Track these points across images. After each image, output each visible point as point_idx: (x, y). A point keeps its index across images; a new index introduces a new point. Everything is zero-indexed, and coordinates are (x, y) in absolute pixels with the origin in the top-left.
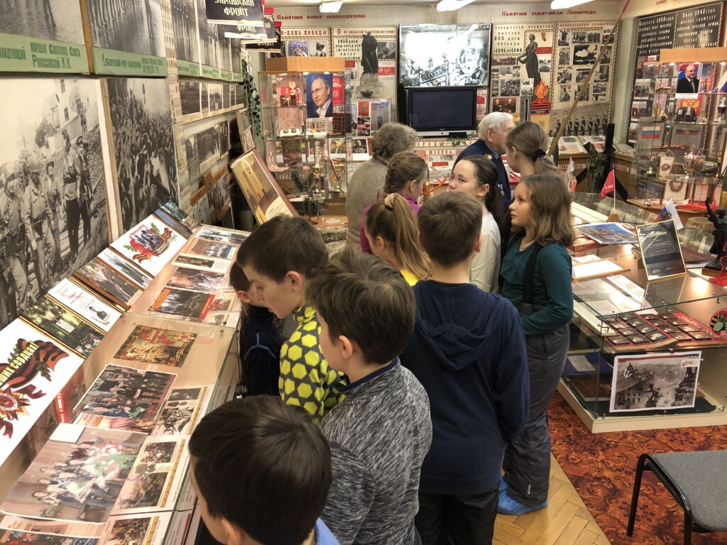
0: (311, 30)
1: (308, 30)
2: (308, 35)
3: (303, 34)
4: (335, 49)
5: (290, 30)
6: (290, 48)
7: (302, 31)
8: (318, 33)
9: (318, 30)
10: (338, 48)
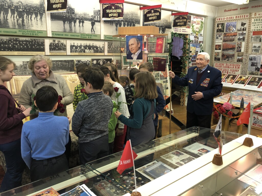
0: (239, 16)
1: (237, 16)
2: (237, 18)
3: (235, 18)
4: (252, 24)
5: (228, 17)
6: (227, 26)
7: (235, 17)
8: (243, 16)
9: (243, 15)
10: (254, 24)
